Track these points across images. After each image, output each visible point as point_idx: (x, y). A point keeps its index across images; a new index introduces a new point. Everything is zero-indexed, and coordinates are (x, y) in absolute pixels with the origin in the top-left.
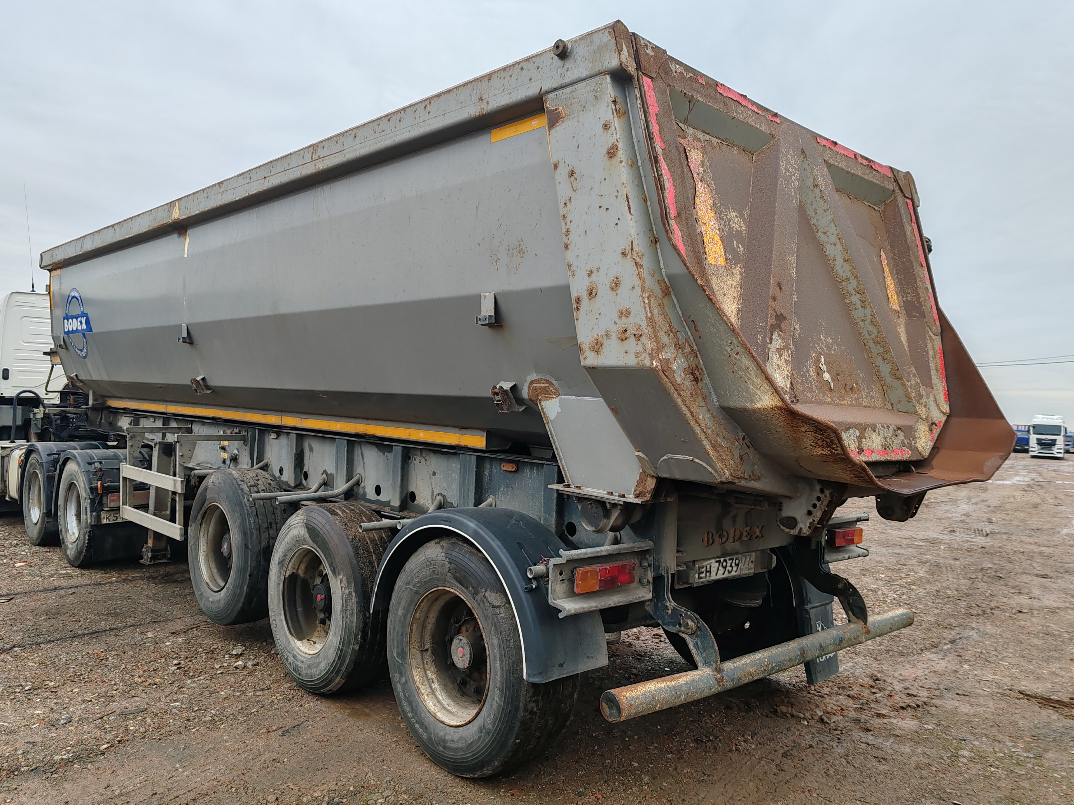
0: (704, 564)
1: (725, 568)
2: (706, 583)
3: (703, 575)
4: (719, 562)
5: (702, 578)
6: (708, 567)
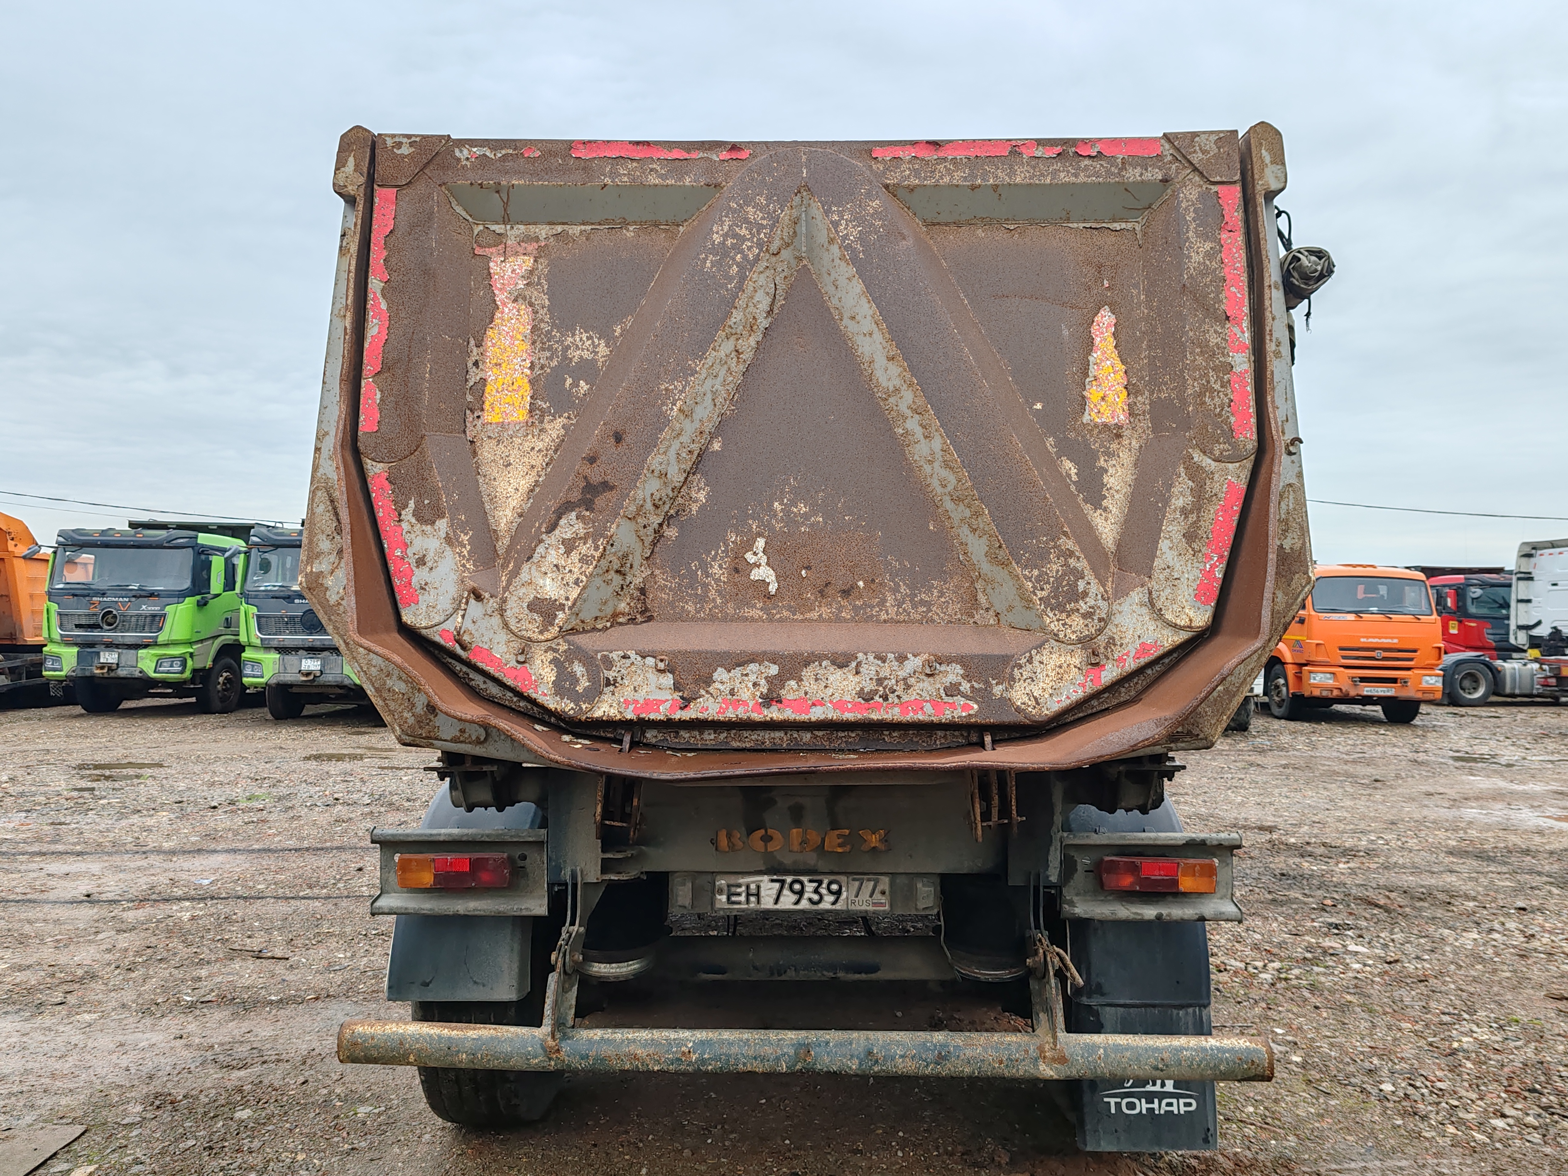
0: (741, 881)
1: (799, 893)
2: (749, 912)
3: (742, 898)
4: (781, 882)
5: (739, 902)
6: (752, 886)
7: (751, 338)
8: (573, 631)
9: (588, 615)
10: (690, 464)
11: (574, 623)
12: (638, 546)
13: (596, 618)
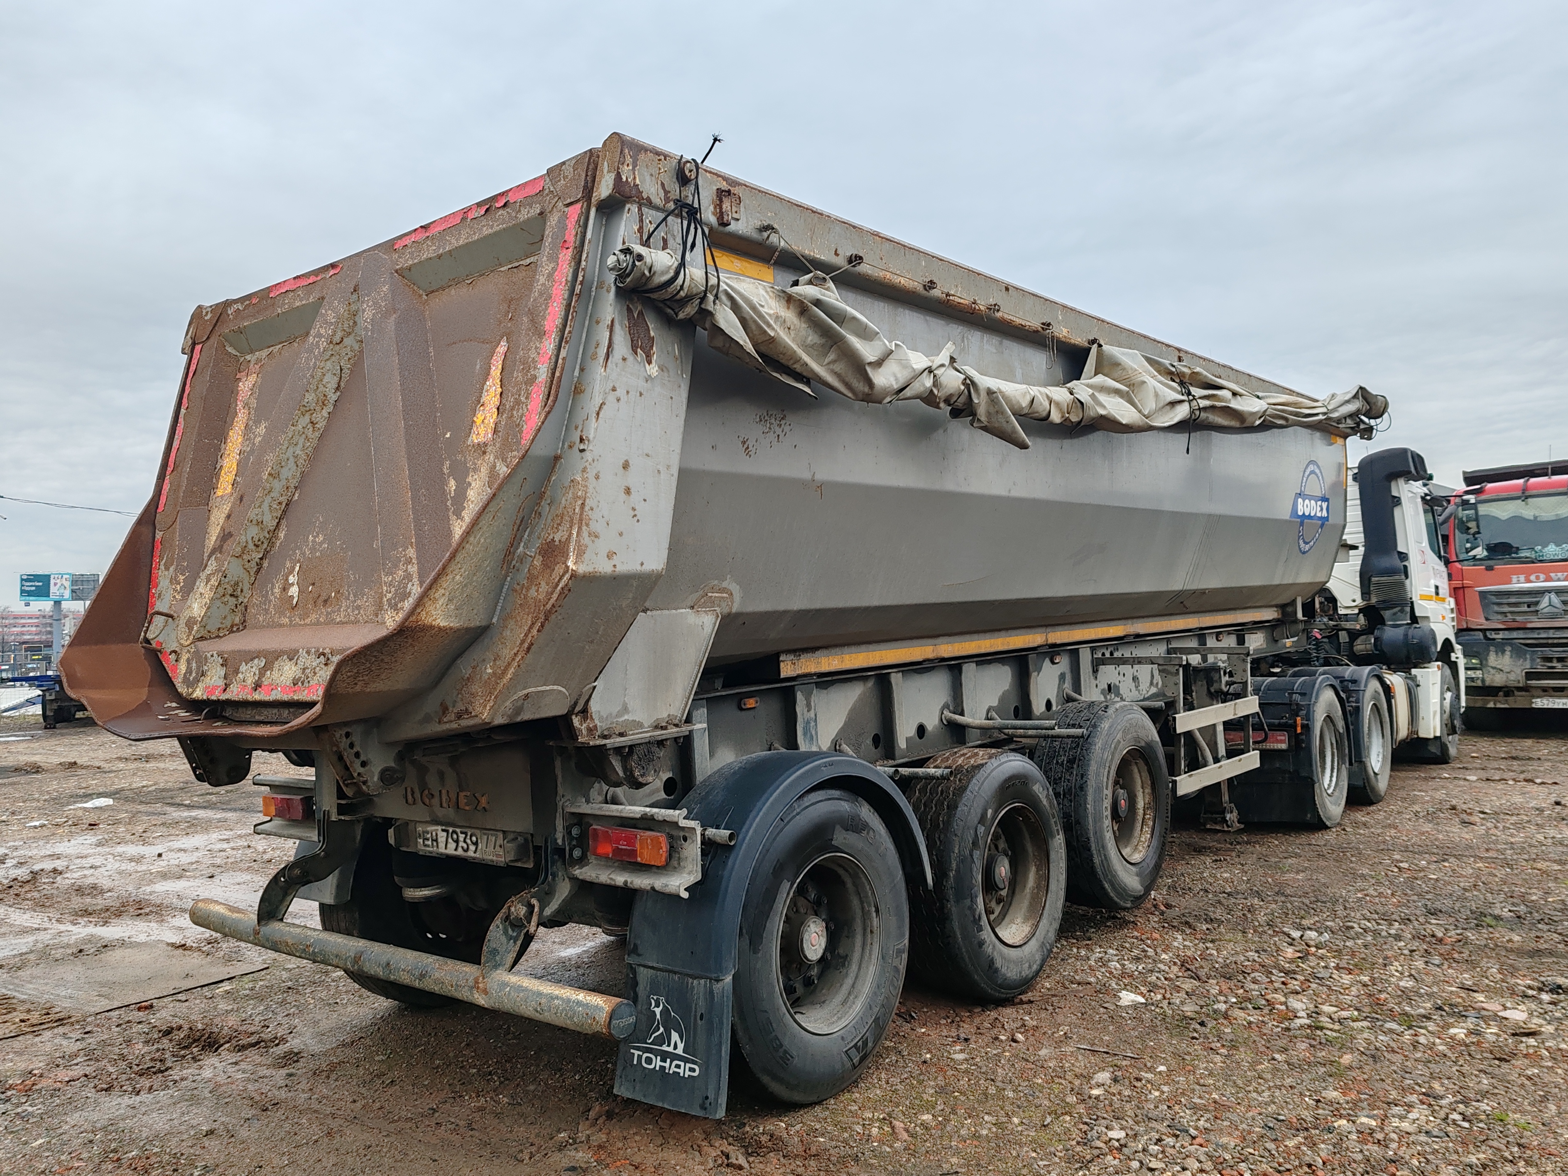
0: (429, 829)
1: (457, 841)
2: (434, 855)
3: (429, 843)
4: (447, 831)
5: (428, 846)
6: (434, 834)
7: (324, 411)
8: (202, 639)
9: (213, 627)
10: (280, 512)
11: (203, 633)
12: (245, 576)
13: (219, 629)
